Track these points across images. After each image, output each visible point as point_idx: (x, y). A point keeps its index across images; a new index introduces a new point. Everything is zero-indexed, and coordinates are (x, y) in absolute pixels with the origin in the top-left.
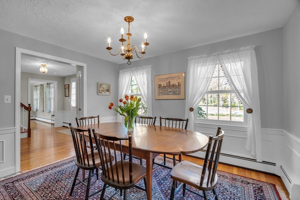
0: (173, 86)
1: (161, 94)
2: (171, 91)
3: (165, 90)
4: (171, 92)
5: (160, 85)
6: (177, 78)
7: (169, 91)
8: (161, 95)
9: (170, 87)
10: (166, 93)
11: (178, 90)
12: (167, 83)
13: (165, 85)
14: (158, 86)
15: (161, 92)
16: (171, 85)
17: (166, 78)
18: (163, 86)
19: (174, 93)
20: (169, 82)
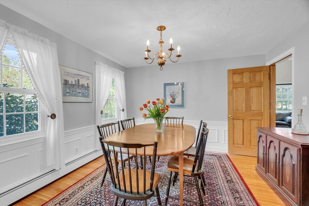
0: (83, 86)
1: (68, 94)
2: (80, 91)
3: (73, 90)
4: (80, 93)
5: (66, 81)
6: (86, 78)
7: (78, 91)
8: (68, 96)
9: (80, 87)
10: (75, 94)
11: (87, 92)
12: (75, 81)
13: (74, 83)
14: (63, 82)
15: (68, 91)
16: (80, 84)
17: (74, 74)
18: (70, 83)
19: (84, 95)
20: (78, 80)
